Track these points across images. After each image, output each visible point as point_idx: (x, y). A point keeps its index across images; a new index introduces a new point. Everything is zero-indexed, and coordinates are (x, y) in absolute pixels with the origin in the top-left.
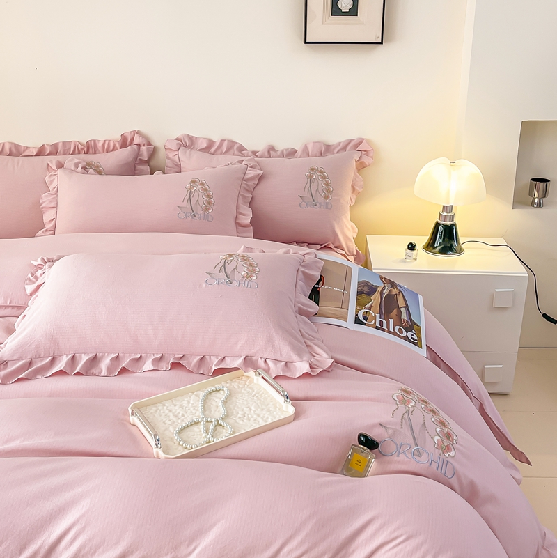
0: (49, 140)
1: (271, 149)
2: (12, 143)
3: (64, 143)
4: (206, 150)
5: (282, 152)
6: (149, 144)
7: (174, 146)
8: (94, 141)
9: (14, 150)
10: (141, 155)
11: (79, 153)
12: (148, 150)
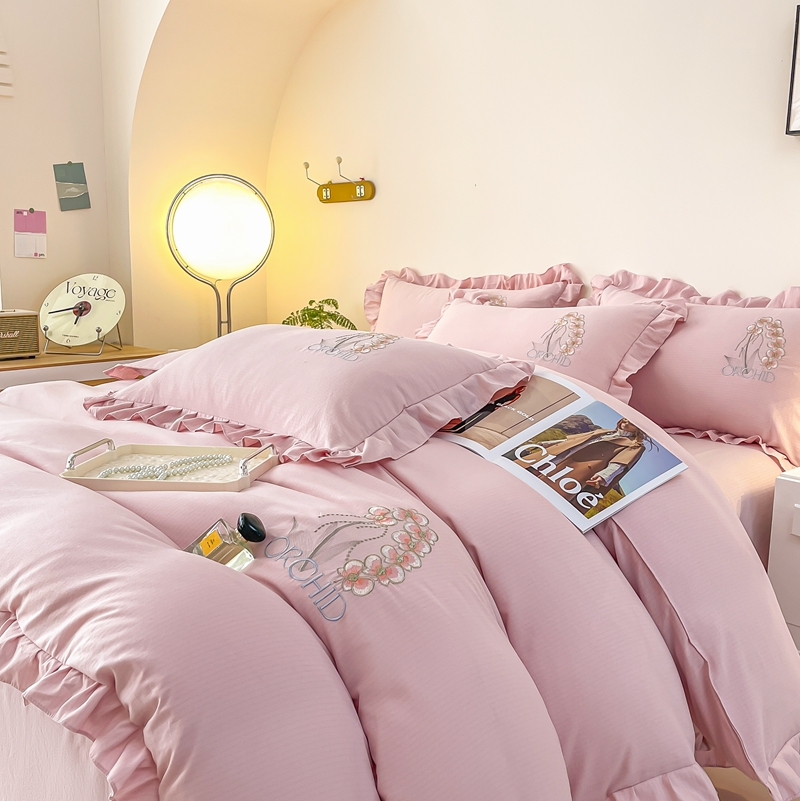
0: (473, 274)
1: (731, 297)
2: (441, 274)
3: (491, 277)
4: (642, 291)
5: (746, 301)
6: (578, 281)
7: (599, 284)
8: (521, 276)
9: (442, 282)
10: (566, 296)
11: (504, 288)
12: (573, 289)
